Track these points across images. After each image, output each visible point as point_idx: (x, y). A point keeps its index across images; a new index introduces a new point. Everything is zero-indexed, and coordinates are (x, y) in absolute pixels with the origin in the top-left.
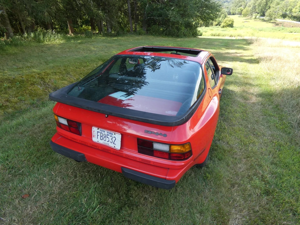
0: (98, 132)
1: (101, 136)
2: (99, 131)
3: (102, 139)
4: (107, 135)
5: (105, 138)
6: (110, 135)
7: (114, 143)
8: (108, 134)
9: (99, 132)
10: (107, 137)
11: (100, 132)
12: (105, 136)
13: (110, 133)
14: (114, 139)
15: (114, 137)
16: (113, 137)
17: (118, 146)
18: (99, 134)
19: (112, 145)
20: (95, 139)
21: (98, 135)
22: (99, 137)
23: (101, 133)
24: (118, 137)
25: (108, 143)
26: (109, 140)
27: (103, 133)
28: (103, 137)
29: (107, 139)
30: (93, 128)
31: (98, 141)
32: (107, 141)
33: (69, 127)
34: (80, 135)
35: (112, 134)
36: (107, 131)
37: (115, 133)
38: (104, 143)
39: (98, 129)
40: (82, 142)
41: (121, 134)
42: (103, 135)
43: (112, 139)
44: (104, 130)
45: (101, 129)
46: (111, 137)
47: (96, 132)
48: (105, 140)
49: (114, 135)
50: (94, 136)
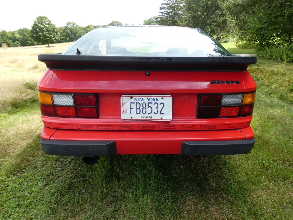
0: (131, 103)
1: (137, 108)
2: (133, 100)
3: (138, 112)
5: (144, 109)
6: (154, 102)
7: (160, 113)
8: (149, 102)
9: (134, 103)
10: (149, 107)
12: (144, 106)
13: (153, 100)
14: (160, 107)
15: (161, 104)
16: (159, 104)
17: (168, 116)
18: (133, 106)
19: (156, 117)
20: (125, 116)
21: (131, 108)
22: (134, 111)
23: (137, 103)
24: (168, 101)
25: (150, 115)
26: (152, 111)
27: (141, 102)
28: (141, 108)
29: (149, 110)
30: (121, 98)
31: (132, 118)
32: (149, 113)
33: (76, 107)
34: (97, 117)
35: (157, 100)
36: (148, 98)
37: (162, 97)
38: (142, 118)
39: (132, 98)
40: (102, 127)
41: (172, 96)
42: (141, 105)
43: (157, 108)
44: (142, 98)
45: (136, 98)
46: (156, 105)
47: (128, 105)
48: (144, 112)
49: (160, 100)
50: (123, 112)
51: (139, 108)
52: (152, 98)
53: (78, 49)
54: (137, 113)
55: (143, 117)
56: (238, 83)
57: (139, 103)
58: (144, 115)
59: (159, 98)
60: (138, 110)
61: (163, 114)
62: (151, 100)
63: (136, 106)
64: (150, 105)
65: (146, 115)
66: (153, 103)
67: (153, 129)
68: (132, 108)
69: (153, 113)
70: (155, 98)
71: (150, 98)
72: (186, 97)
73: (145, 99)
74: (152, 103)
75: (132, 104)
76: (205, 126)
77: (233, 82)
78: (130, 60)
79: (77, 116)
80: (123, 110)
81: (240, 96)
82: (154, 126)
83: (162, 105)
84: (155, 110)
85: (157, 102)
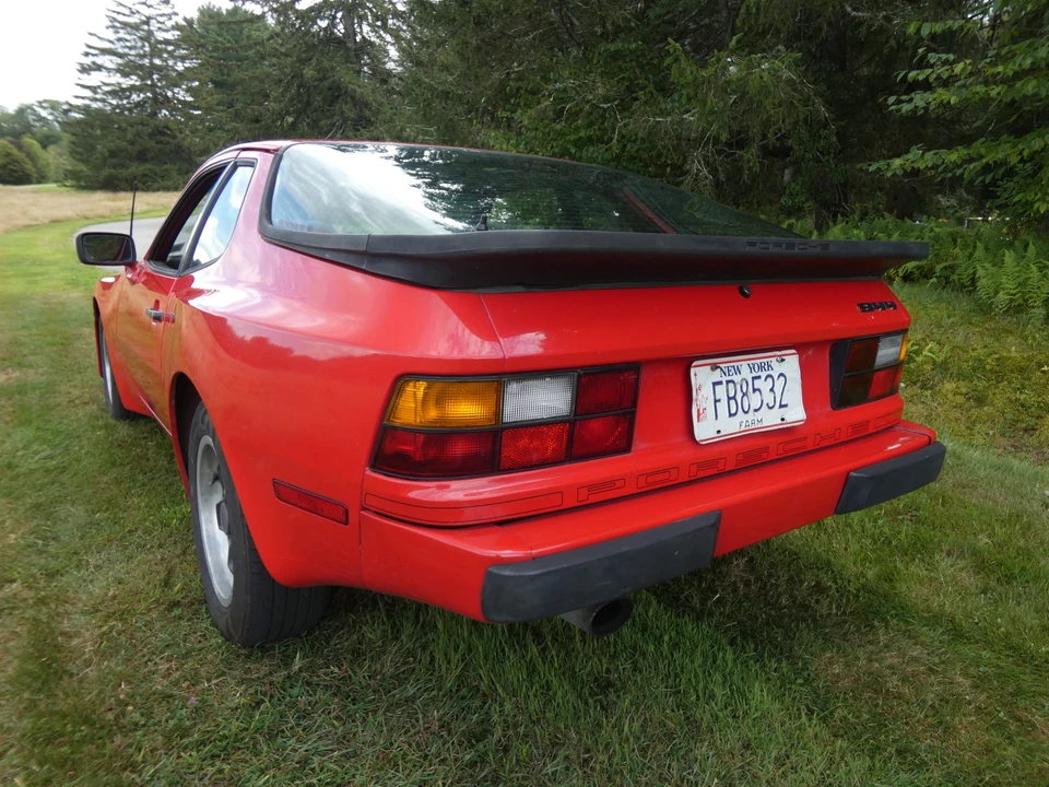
0: (715, 384)
1: (729, 398)
2: (718, 375)
3: (733, 411)
4: (754, 378)
5: (745, 399)
6: (763, 374)
7: (781, 406)
8: (754, 374)
9: (720, 383)
10: (754, 390)
11: (724, 379)
12: (745, 390)
13: (761, 368)
14: (779, 386)
15: (779, 377)
16: (776, 378)
17: (795, 410)
18: (721, 391)
19: (770, 420)
20: (704, 431)
21: (716, 401)
22: (723, 408)
23: (728, 382)
24: (792, 364)
25: (759, 415)
26: (762, 402)
27: (737, 378)
28: (739, 396)
29: (755, 400)
30: (693, 371)
31: (719, 432)
32: (756, 410)
33: (575, 421)
34: (627, 448)
35: (770, 366)
36: (751, 362)
37: (780, 356)
38: (743, 428)
39: (714, 368)
40: (650, 479)
41: (798, 353)
42: (738, 388)
43: (772, 390)
44: (736, 364)
45: (723, 366)
46: (770, 380)
47: (707, 391)
48: (746, 409)
49: (777, 368)
50: (699, 415)
51: (734, 398)
52: (758, 361)
54: (731, 415)
55: (744, 425)
56: (894, 306)
57: (732, 381)
58: (745, 417)
59: (773, 359)
60: (733, 405)
61: (786, 406)
62: (757, 368)
63: (727, 391)
64: (756, 384)
65: (751, 416)
66: (763, 378)
67: (764, 457)
68: (719, 401)
69: (764, 406)
70: (765, 361)
71: (753, 362)
73: (745, 367)
74: (759, 377)
75: (717, 387)
77: (887, 306)
79: (571, 454)
80: (698, 411)
82: (766, 449)
83: (782, 378)
84: (768, 398)
85: (770, 372)
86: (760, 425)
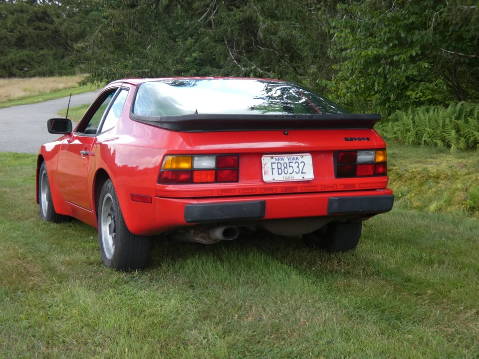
0: (272, 163)
1: (278, 168)
2: (273, 160)
3: (280, 172)
4: (289, 163)
5: (286, 169)
6: (294, 161)
7: (302, 173)
8: (290, 161)
9: (275, 163)
10: (290, 166)
11: (276, 162)
12: (285, 166)
13: (293, 159)
14: (301, 166)
16: (300, 163)
17: (309, 175)
18: (275, 166)
19: (298, 177)
20: (267, 178)
21: (272, 169)
22: (275, 171)
23: (278, 163)
24: (308, 159)
25: (292, 175)
27: (282, 162)
28: (283, 168)
29: (290, 170)
30: (262, 158)
31: (274, 179)
32: (290, 173)
33: (217, 170)
34: (237, 181)
35: (297, 159)
36: (288, 157)
37: (302, 155)
39: (272, 158)
40: (245, 191)
41: (311, 154)
42: (282, 165)
43: (298, 167)
44: (282, 157)
45: (276, 158)
46: (297, 164)
47: (269, 165)
48: (286, 173)
49: (300, 160)
50: (265, 173)
51: (281, 168)
52: (292, 157)
53: (197, 110)
54: (279, 174)
55: (285, 178)
56: (368, 139)
57: (280, 163)
58: (285, 175)
59: (298, 156)
60: (280, 171)
61: (305, 173)
62: (291, 159)
63: (278, 166)
64: (291, 164)
65: (288, 175)
66: (294, 162)
67: (295, 191)
68: (274, 169)
69: (294, 172)
70: (295, 157)
71: (290, 157)
72: (322, 156)
73: (286, 158)
74: (292, 162)
75: (273, 164)
76: (345, 185)
77: (364, 139)
78: (278, 118)
79: (217, 180)
80: (265, 171)
81: (373, 152)
82: (296, 187)
83: (303, 164)
84: (296, 170)
85: (297, 161)
86: (292, 179)
